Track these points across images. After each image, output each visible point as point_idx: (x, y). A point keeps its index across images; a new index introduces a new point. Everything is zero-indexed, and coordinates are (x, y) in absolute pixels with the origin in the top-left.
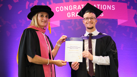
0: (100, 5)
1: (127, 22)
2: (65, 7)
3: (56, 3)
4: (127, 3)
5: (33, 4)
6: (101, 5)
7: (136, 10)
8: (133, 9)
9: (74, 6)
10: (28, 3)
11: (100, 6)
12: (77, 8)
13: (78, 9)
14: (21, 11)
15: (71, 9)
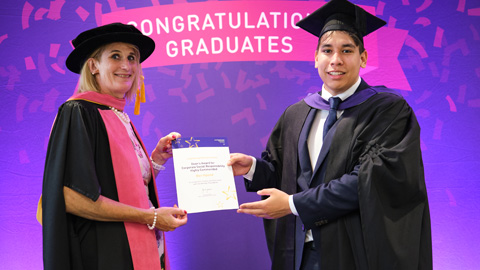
0: (279, 14)
1: (373, 71)
2: (158, 21)
3: (127, 9)
4: (376, 6)
5: (47, 13)
6: (286, 14)
7: (407, 32)
8: (397, 26)
9: (189, 17)
10: (28, 8)
11: (283, 15)
12: (200, 24)
13: (204, 28)
14: (5, 37)
15: (179, 28)
